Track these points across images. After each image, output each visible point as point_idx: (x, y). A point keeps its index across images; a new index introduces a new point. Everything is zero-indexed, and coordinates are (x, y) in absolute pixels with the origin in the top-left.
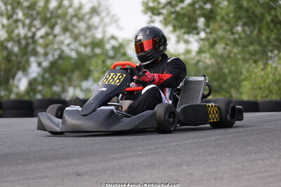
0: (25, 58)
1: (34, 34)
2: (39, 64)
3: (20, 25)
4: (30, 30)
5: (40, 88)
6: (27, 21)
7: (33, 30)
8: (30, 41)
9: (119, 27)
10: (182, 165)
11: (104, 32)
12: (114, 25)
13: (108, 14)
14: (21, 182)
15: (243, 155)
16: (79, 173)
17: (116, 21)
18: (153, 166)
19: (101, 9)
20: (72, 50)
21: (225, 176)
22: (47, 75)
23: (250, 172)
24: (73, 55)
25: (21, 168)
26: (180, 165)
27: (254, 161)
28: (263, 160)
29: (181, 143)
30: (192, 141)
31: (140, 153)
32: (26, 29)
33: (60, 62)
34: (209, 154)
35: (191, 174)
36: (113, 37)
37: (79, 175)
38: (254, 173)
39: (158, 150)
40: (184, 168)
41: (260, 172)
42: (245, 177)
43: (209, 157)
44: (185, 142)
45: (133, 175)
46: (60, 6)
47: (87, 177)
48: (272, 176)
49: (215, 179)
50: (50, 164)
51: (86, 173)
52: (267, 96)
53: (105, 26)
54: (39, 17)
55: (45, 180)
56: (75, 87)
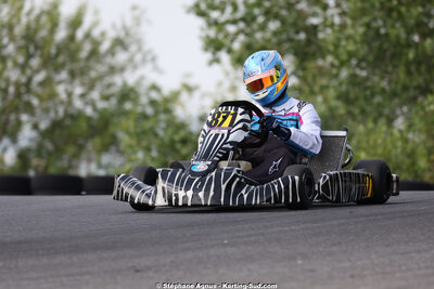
0: (12, 117)
1: (30, 80)
2: (35, 127)
3: (10, 64)
4: (23, 72)
5: (35, 162)
6: (21, 59)
7: (29, 72)
8: (23, 90)
9: (156, 69)
12: (149, 66)
13: (140, 49)
17: (154, 59)
19: (127, 41)
20: (86, 104)
22: (49, 146)
24: (89, 111)
32: (18, 72)
33: (68, 122)
46: (72, 38)
53: (135, 67)
54: (39, 53)
56: (89, 161)
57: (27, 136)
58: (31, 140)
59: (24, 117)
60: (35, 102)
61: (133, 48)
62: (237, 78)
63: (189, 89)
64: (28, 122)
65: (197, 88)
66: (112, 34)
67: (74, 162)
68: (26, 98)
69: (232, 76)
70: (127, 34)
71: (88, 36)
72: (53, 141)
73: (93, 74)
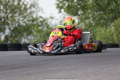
0: (3, 26)
1: (7, 16)
2: (10, 29)
3: (2, 12)
4: (6, 14)
5: (10, 39)
6: (5, 11)
7: (7, 14)
8: (6, 19)
9: (43, 12)
10: (72, 70)
11: (37, 15)
12: (41, 12)
13: (38, 7)
14: (4, 78)
15: (98, 66)
16: (29, 74)
17: (42, 10)
18: (59, 70)
19: (35, 5)
20: (24, 22)
21: (90, 74)
22: (14, 34)
23: (101, 73)
24: (24, 24)
25: (4, 72)
26: (71, 70)
27: (102, 68)
28: (106, 68)
29: (71, 61)
30: (76, 60)
31: (54, 65)
32: (4, 14)
33: (19, 28)
34: (83, 66)
35: (76, 74)
36: (41, 17)
37: (28, 75)
38: (102, 73)
39: (61, 64)
40: (73, 71)
41: (105, 73)
42: (99, 75)
43: (83, 67)
44: (73, 61)
45: (51, 74)
46: (19, 4)
47: (32, 75)
48: (110, 75)
49: (86, 76)
50: (16, 70)
51: (32, 74)
52: (107, 42)
53: (37, 12)
54: (10, 8)
55: (14, 77)
56: (25, 38)
57: (7, 32)
58: (9, 33)
59: (7, 27)
60: (10, 22)
61: (36, 7)
62: (65, 15)
63: (52, 18)
64: (8, 28)
65: (54, 17)
66: (30, 3)
67: (21, 39)
68: (7, 21)
69: (64, 14)
70: (35, 3)
71: (23, 3)
72: (15, 33)
73: (25, 14)
